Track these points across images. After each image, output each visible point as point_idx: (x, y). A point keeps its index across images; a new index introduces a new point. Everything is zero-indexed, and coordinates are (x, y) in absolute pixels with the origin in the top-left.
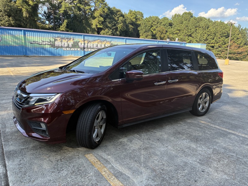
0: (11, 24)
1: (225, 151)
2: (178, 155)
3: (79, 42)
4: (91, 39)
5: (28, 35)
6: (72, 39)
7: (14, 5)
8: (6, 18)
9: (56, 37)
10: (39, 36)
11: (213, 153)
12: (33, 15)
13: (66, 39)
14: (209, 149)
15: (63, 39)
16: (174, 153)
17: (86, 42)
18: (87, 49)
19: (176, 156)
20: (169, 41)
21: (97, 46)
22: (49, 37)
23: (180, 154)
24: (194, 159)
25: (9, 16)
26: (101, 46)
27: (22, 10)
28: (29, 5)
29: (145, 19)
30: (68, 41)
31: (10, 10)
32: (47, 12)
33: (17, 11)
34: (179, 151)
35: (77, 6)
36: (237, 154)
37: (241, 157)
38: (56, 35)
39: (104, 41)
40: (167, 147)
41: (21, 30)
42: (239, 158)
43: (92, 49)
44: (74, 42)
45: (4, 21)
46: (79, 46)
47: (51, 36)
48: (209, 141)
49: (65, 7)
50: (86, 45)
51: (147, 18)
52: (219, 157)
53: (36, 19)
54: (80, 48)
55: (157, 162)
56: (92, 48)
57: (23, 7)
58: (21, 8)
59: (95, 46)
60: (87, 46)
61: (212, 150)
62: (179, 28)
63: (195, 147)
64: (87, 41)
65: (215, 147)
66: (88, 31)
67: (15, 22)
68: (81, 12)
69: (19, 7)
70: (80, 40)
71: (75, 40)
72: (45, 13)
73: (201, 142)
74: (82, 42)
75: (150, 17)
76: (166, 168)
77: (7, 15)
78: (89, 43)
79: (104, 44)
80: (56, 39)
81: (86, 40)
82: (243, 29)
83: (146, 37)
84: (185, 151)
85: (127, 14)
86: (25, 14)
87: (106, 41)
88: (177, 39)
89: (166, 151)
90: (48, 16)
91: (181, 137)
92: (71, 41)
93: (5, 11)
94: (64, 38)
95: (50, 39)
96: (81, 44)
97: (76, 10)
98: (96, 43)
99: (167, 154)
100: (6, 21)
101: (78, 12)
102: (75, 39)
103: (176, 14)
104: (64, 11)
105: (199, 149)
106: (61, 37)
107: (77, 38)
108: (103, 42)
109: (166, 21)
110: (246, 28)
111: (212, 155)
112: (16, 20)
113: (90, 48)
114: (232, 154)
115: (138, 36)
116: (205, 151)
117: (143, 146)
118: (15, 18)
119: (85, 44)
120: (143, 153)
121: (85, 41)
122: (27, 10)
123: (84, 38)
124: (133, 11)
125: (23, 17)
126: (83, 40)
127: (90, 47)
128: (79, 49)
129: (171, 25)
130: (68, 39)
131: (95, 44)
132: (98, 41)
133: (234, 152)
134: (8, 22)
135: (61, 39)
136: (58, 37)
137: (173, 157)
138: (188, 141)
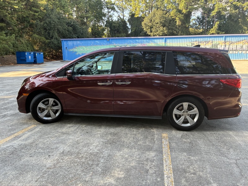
0: (165, 33)
3: (218, 44)
4: (235, 40)
5: (168, 42)
6: (210, 42)
7: (168, 16)
8: (161, 28)
9: (193, 42)
10: (178, 42)
12: (185, 22)
13: (204, 42)
15: (200, 43)
17: (227, 44)
21: (242, 47)
22: (186, 42)
25: (164, 27)
27: (176, 19)
28: (182, 14)
30: (205, 44)
31: (165, 21)
32: (200, 17)
33: (170, 21)
35: (233, 5)
38: (193, 40)
41: (163, 38)
43: (235, 52)
44: (213, 45)
45: (159, 31)
47: (188, 41)
49: (218, 9)
50: (227, 47)
53: (187, 26)
56: (234, 50)
57: (177, 17)
58: (175, 18)
59: (239, 47)
60: (229, 48)
66: (245, 30)
67: (168, 31)
68: (237, 10)
69: (173, 18)
70: (220, 42)
71: (213, 43)
72: (198, 18)
74: (222, 44)
77: (162, 26)
78: (232, 44)
80: (193, 43)
81: (228, 42)
86: (178, 23)
90: (201, 21)
92: (209, 44)
93: (161, 23)
94: (202, 41)
95: (187, 44)
96: (221, 46)
97: (232, 9)
98: (241, 44)
100: (161, 31)
101: (234, 10)
102: (215, 42)
104: (217, 12)
106: (199, 41)
107: (217, 40)
112: (169, 29)
118: (168, 27)
119: (225, 46)
121: (226, 42)
122: (180, 18)
123: (225, 39)
125: (176, 25)
126: (223, 41)
127: (231, 49)
130: (206, 42)
132: (243, 42)
134: (162, 32)
135: (199, 42)
136: (195, 41)
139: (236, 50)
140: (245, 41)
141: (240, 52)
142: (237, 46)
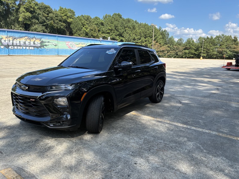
1: (154, 139)
2: (112, 151)
4: (17, 36)
11: (144, 143)
14: (141, 139)
16: (108, 149)
18: (12, 47)
19: (110, 153)
20: (102, 40)
21: (25, 43)
23: (113, 150)
24: (127, 153)
26: (29, 43)
29: (77, 18)
34: (113, 147)
36: (164, 141)
37: (168, 143)
39: (33, 38)
40: (100, 144)
42: (166, 144)
46: (2, 44)
48: (141, 131)
50: (11, 42)
51: (79, 17)
52: (149, 146)
54: (4, 45)
55: (90, 163)
56: (19, 46)
59: (22, 43)
60: (13, 43)
61: (143, 140)
62: (110, 28)
63: (127, 139)
64: (12, 38)
65: (145, 137)
70: (3, 36)
73: (134, 134)
74: (6, 39)
75: (82, 16)
76: (99, 168)
78: (15, 40)
79: (33, 41)
82: (163, 30)
83: (80, 35)
84: (118, 146)
85: (57, 11)
87: (36, 38)
88: (109, 38)
89: (99, 148)
91: (115, 131)
96: (5, 41)
98: (24, 40)
99: (101, 152)
103: (107, 15)
105: (132, 141)
108: (32, 40)
109: (98, 20)
110: (165, 30)
111: (143, 145)
113: (17, 46)
114: (160, 141)
115: (71, 34)
116: (137, 142)
117: (75, 148)
119: (9, 41)
120: (74, 155)
124: (64, 8)
128: (2, 47)
129: (102, 24)
131: (22, 41)
132: (25, 38)
133: (162, 139)
137: (107, 154)
138: (121, 134)
139: (20, 46)
140: (26, 37)
141: (24, 48)
142: (20, 42)
